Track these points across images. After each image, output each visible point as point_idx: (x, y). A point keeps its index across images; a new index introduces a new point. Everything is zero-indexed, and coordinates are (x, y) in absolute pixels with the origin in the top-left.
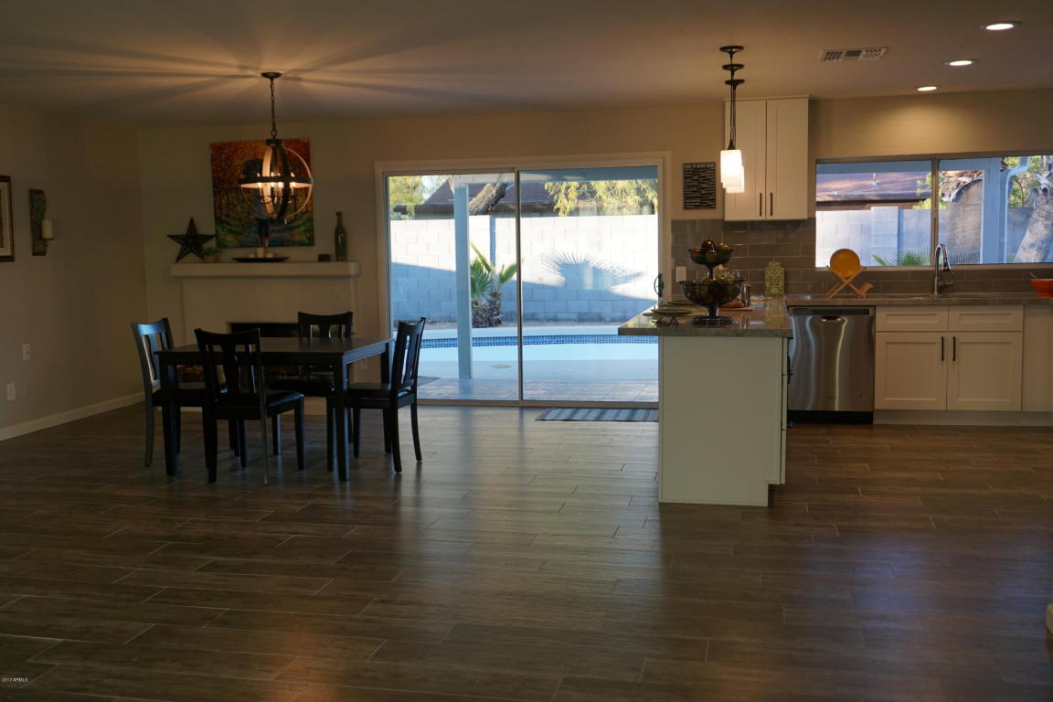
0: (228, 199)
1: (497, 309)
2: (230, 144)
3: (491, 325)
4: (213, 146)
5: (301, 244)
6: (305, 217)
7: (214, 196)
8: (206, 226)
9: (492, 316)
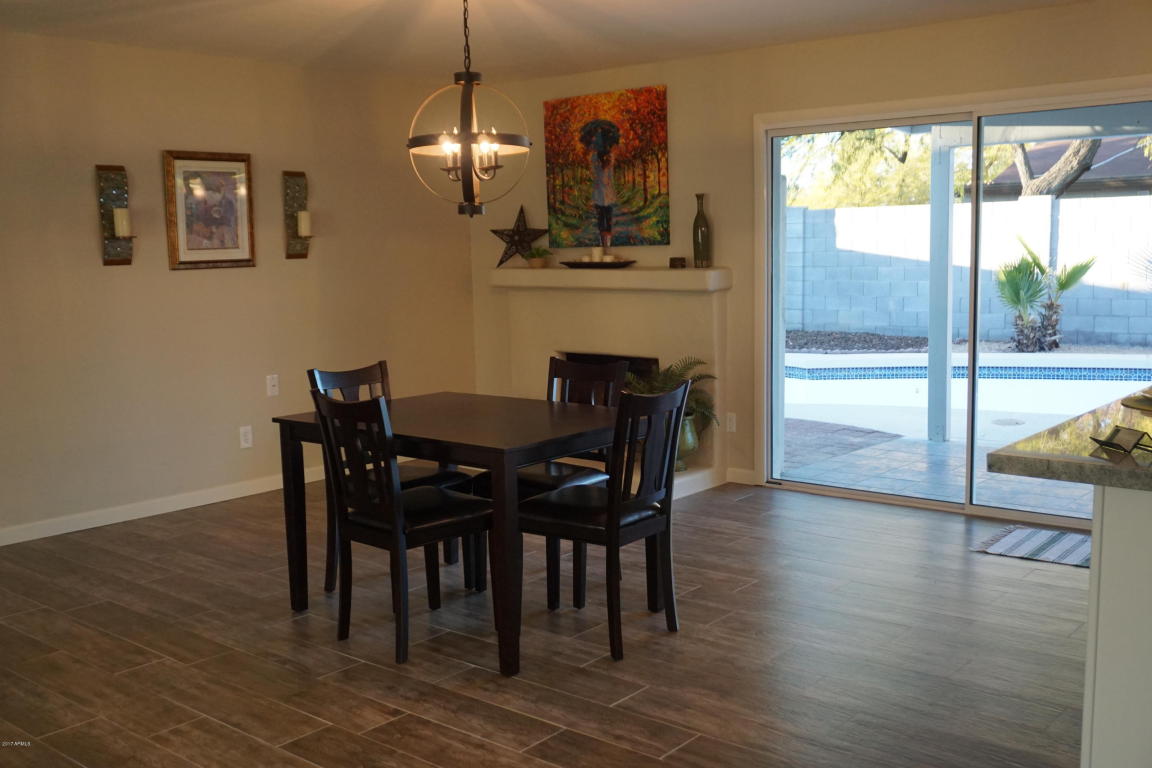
0: (563, 178)
1: (1053, 327)
2: (566, 101)
3: (1042, 349)
4: (546, 104)
5: (652, 242)
6: (657, 203)
9: (1044, 336)
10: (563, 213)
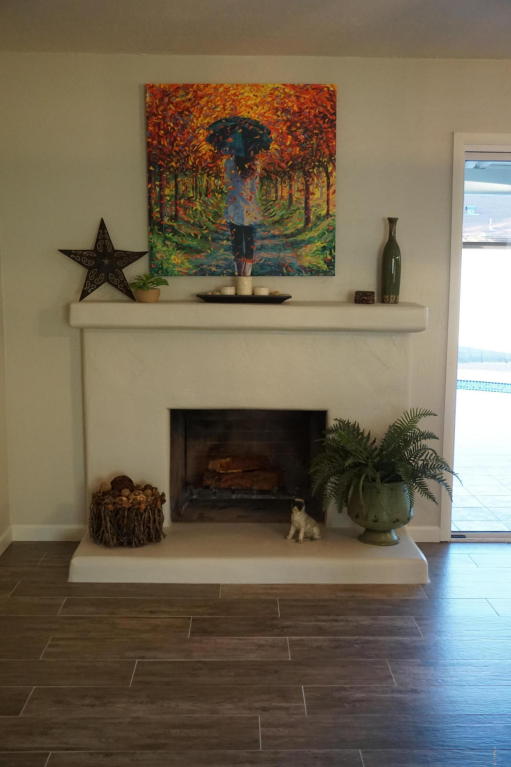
0: (176, 186)
2: (187, 87)
4: (149, 88)
5: (313, 272)
6: (324, 225)
7: (150, 180)
8: (130, 235)
10: (175, 232)
